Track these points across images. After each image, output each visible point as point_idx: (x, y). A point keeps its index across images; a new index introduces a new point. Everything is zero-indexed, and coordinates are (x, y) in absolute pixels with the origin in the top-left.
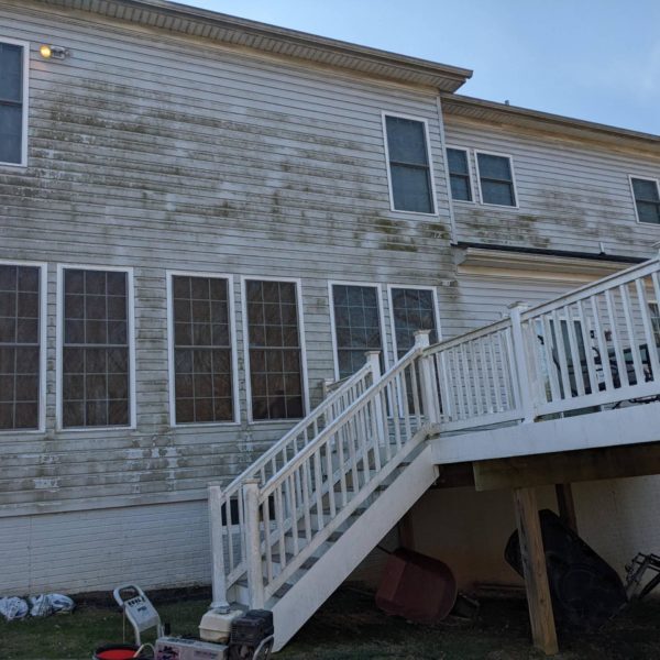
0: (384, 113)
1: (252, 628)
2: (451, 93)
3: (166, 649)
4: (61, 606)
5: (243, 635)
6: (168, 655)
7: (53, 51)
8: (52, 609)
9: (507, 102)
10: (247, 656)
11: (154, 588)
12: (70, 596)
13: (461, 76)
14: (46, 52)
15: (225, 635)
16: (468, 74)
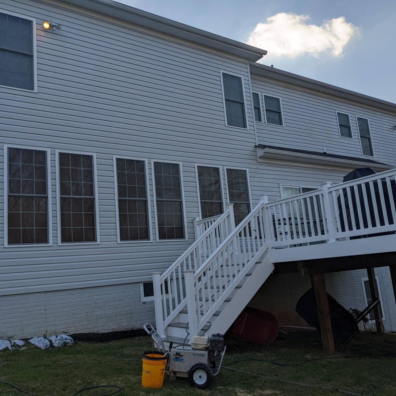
0: (222, 71)
1: (221, 341)
2: (255, 62)
3: (177, 354)
4: (69, 341)
5: (216, 345)
6: (178, 357)
7: (50, 25)
8: (65, 343)
9: (272, 66)
10: (217, 355)
11: (110, 331)
12: (70, 336)
13: (262, 53)
14: (46, 26)
15: (205, 346)
16: (265, 53)
